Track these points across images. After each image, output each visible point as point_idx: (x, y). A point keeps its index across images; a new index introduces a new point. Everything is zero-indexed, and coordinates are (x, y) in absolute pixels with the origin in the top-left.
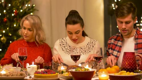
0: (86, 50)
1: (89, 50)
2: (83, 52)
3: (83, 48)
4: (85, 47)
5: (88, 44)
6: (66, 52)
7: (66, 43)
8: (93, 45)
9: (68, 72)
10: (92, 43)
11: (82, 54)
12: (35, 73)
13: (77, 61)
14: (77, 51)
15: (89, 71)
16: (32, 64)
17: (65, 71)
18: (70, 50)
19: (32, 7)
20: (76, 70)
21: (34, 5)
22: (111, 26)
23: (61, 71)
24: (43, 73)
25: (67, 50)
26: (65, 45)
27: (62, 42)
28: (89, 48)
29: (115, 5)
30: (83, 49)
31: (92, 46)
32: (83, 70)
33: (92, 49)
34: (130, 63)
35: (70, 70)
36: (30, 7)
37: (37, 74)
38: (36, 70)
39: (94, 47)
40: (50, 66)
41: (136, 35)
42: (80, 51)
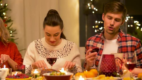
0: (63, 53)
1: (66, 53)
2: (60, 55)
3: (60, 51)
4: (62, 50)
5: (65, 47)
6: (42, 55)
7: (42, 45)
8: (71, 48)
9: (42, 76)
10: (69, 45)
11: (59, 57)
12: (6, 77)
13: (53, 64)
14: (54, 54)
15: (64, 75)
16: (4, 68)
17: (39, 75)
18: (46, 53)
19: (5, 6)
20: (51, 74)
21: (7, 5)
22: (86, 27)
23: (35, 75)
24: (15, 77)
25: (43, 53)
26: (41, 48)
27: (37, 44)
28: (66, 51)
29: (91, 5)
30: (60, 53)
31: (69, 49)
32: (58, 74)
33: (69, 53)
34: (109, 66)
35: (44, 74)
36: (2, 6)
37: (9, 78)
38: (8, 74)
39: (71, 50)
40: (23, 70)
41: (119, 38)
42: (57, 54)
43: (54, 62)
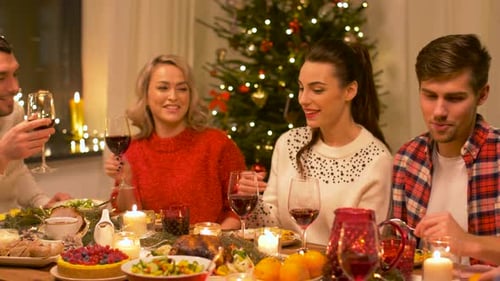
0: (344, 171)
1: (350, 173)
3: (340, 163)
4: (347, 160)
5: (357, 155)
8: (366, 162)
10: (367, 153)
28: (354, 168)
31: (361, 164)
33: (358, 174)
41: (468, 151)
43: (249, 208)
